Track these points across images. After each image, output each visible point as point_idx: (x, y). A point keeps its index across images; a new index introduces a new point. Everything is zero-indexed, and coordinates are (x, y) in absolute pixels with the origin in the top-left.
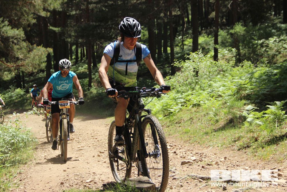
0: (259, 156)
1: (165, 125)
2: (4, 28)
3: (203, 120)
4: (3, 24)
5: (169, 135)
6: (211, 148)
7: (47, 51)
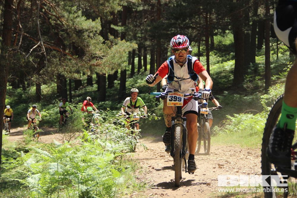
2: (78, 19)
4: (76, 15)
7: (131, 47)
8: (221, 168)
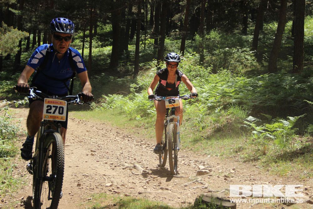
0: (273, 171)
1: (142, 126)
3: (186, 125)
5: (151, 137)
6: (209, 156)
7: (23, 35)
8: (93, 155)
